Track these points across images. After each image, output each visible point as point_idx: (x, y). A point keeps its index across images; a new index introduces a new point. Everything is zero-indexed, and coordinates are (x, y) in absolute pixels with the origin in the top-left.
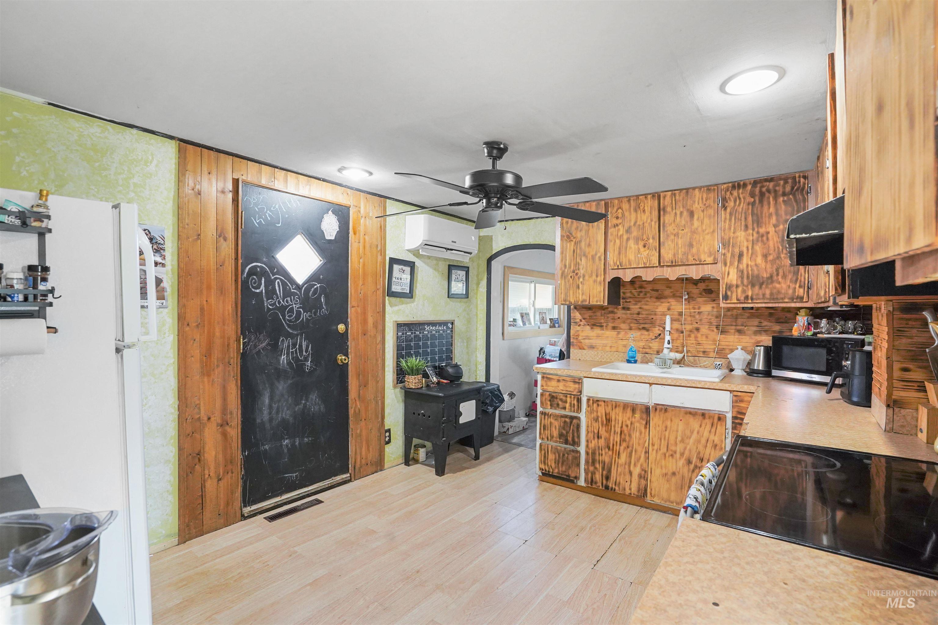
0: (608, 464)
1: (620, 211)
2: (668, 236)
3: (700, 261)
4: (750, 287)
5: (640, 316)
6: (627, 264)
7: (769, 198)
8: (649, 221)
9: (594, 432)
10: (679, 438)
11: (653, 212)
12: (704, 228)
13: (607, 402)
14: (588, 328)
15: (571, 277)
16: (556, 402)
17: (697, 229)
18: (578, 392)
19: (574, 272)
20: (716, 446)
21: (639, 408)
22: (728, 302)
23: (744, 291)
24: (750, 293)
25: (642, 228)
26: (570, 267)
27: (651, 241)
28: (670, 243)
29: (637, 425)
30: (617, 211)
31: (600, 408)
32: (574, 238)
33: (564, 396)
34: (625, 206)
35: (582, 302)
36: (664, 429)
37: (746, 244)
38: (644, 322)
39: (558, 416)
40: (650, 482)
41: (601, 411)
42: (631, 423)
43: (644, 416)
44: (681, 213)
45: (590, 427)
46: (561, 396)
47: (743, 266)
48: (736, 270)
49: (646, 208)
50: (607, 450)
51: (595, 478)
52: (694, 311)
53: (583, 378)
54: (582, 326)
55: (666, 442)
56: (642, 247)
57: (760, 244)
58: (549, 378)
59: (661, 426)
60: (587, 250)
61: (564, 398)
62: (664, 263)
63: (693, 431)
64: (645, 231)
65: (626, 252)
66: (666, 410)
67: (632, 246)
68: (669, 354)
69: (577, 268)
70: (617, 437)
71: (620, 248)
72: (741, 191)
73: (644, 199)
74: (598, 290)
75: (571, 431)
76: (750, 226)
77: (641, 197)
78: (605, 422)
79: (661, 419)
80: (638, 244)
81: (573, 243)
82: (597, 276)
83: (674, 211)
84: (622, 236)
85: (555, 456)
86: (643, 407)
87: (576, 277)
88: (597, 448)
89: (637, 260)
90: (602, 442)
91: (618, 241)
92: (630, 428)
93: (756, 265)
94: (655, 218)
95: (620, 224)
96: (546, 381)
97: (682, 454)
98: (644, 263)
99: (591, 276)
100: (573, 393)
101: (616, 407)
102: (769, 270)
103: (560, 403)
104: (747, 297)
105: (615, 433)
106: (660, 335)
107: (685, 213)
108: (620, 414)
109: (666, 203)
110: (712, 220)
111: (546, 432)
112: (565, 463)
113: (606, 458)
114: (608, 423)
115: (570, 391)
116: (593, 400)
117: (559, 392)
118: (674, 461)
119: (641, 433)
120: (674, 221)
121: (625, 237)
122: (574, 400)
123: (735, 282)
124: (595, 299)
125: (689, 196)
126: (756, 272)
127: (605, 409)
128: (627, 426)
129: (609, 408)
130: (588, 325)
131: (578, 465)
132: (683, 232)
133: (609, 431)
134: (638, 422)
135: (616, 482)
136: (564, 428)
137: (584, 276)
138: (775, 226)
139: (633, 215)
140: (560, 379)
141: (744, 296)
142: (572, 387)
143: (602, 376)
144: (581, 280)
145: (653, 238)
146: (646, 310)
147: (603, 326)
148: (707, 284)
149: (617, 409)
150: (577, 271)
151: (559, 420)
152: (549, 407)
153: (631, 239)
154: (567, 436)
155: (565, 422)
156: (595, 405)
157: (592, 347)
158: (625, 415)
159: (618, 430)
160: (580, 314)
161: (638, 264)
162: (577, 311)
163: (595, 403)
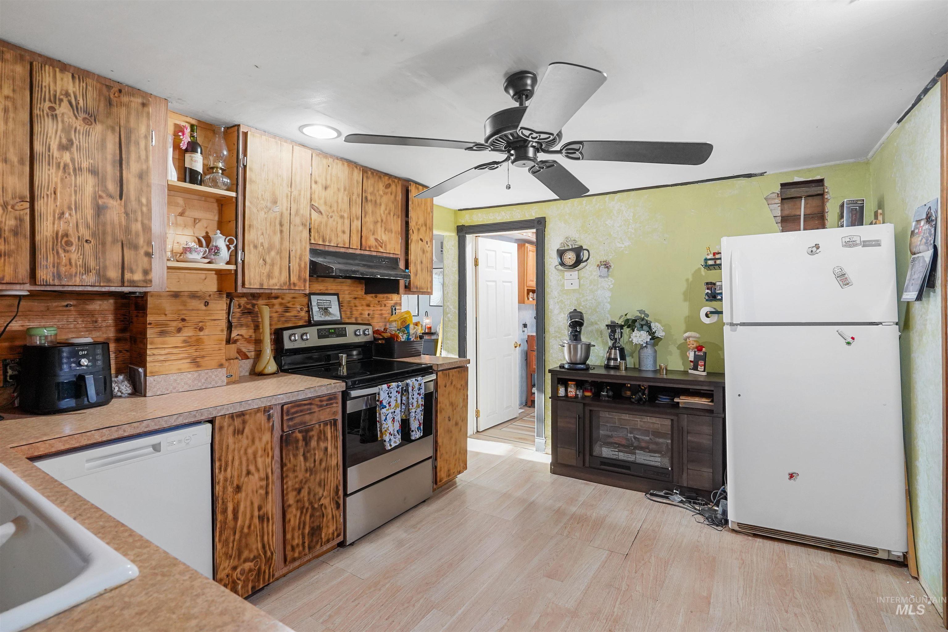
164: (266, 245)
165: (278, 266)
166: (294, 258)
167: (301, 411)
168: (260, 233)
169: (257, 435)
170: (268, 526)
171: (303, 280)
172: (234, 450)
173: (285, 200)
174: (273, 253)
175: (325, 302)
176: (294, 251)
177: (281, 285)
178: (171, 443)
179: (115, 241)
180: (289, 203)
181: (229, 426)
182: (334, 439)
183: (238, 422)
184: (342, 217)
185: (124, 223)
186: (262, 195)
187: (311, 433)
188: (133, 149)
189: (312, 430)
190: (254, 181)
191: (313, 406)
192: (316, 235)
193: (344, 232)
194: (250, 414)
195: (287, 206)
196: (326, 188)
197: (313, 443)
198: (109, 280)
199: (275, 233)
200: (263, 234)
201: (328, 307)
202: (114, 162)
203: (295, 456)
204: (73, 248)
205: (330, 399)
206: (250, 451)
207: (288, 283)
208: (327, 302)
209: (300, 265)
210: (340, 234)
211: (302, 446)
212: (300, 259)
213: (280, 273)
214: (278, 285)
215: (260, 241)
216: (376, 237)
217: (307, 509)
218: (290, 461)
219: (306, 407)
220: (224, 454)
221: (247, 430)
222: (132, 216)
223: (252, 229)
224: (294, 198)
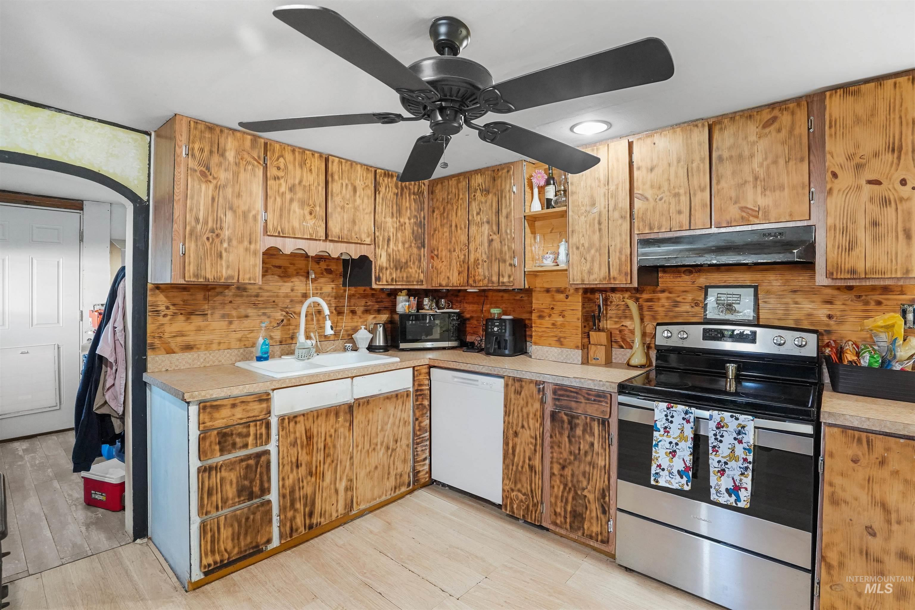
0: (311, 497)
1: (281, 160)
2: (335, 207)
3: (361, 241)
4: (394, 270)
5: (260, 299)
6: (291, 232)
7: (406, 193)
8: (316, 184)
9: (291, 462)
10: (379, 428)
11: (320, 176)
12: (364, 207)
13: (307, 414)
14: (181, 318)
15: (208, 239)
16: (231, 442)
17: (359, 207)
18: (266, 414)
19: (212, 231)
20: (406, 422)
21: (342, 409)
22: (380, 283)
23: (391, 274)
24: (394, 276)
25: (307, 189)
26: (206, 223)
27: (318, 208)
28: (337, 215)
29: (341, 430)
30: (278, 159)
31: (298, 425)
32: (214, 178)
33: (244, 427)
34: (289, 156)
35: (227, 279)
36: (367, 423)
37: (392, 230)
38: (264, 306)
39: (235, 462)
40: (356, 489)
41: (300, 428)
42: (335, 431)
43: (348, 417)
44: (347, 185)
45: (286, 458)
46: (241, 429)
47: (390, 250)
48: (385, 253)
49: (313, 167)
50: (309, 478)
51: (296, 524)
52: (316, 292)
53: (271, 392)
54: (169, 317)
55: (369, 437)
56: (308, 214)
57: (400, 232)
58: (216, 405)
59: (364, 422)
60: (236, 202)
61: (245, 430)
62: (332, 237)
63: (390, 415)
64: (312, 195)
65: (289, 216)
66: (368, 402)
67: (297, 210)
68: (306, 342)
69: (218, 226)
70: (320, 456)
71: (281, 210)
72: (389, 180)
73: (311, 155)
74: (251, 263)
75: (258, 476)
76: (395, 215)
77: (307, 152)
78: (305, 443)
79: (364, 414)
80: (303, 209)
81: (211, 186)
82: (250, 243)
83: (341, 181)
84: (283, 194)
85: (233, 529)
86: (347, 407)
87: (217, 241)
88: (296, 482)
89: (302, 228)
90: (303, 470)
91: (279, 199)
92: (335, 437)
93: (398, 251)
94: (323, 184)
95: (282, 177)
96: (210, 413)
97: (382, 444)
98: (310, 234)
99: (241, 241)
100: (258, 418)
101: (318, 417)
102: (406, 256)
103: (238, 440)
104: (392, 279)
105: (317, 452)
106: (283, 321)
107: (350, 187)
108: (323, 425)
109: (334, 170)
110: (370, 200)
111: (214, 498)
112: (250, 530)
113: (308, 489)
114: (309, 442)
115: (254, 417)
116: (288, 418)
117: (235, 423)
118: (376, 453)
119: (345, 438)
120: (341, 192)
121: (288, 196)
122: (261, 428)
123: (385, 265)
124: (247, 276)
125: (353, 168)
126: (398, 257)
127: (305, 425)
128: (331, 436)
129: (310, 421)
130: (181, 314)
131: (270, 521)
132: (348, 206)
133: (310, 453)
134: (343, 426)
135: (321, 513)
136: (246, 478)
137: (230, 240)
138: (409, 219)
139: (298, 172)
140: (237, 402)
141: (391, 278)
142: (256, 409)
143: (300, 381)
144: (225, 245)
145: (320, 206)
146: (268, 291)
147: (207, 314)
148: (327, 263)
149: (320, 418)
150: (219, 231)
151: (238, 468)
152: (218, 454)
153: (295, 201)
154: (251, 487)
155: (248, 467)
156: (292, 424)
157: (188, 348)
158: (328, 423)
159: (321, 445)
160: (167, 297)
161: (304, 234)
162: (161, 292)
163: (292, 420)
164: (586, 245)
165: (598, 262)
166: (614, 252)
167: (568, 396)
168: (581, 235)
169: (530, 400)
170: (535, 477)
171: (624, 273)
172: (514, 404)
173: (602, 199)
174: (593, 251)
175: (731, 296)
176: (613, 246)
177: (600, 280)
178: (483, 383)
179: (496, 259)
180: (607, 201)
181: (512, 385)
182: (602, 439)
183: (517, 384)
184: (677, 195)
185: (499, 248)
186: (582, 202)
187: (577, 421)
188: (504, 201)
189: (577, 418)
190: (575, 193)
191: (579, 396)
192: (641, 224)
193: (680, 212)
194: (526, 382)
195: (605, 205)
196: (652, 170)
197: (579, 432)
198: (493, 283)
199: (594, 232)
200: (583, 236)
201: (733, 303)
202: (496, 213)
203: (561, 434)
204: (480, 266)
205: (599, 396)
206: (525, 410)
207: (608, 278)
208: (734, 296)
209: (620, 259)
210: (674, 215)
211: (567, 428)
212: (620, 252)
213: (600, 269)
214: (598, 280)
215: (581, 242)
216: (743, 204)
217: (570, 489)
218: (556, 435)
219: (573, 394)
220: (508, 404)
221: (523, 393)
222: (503, 243)
223: (574, 234)
224: (612, 194)
